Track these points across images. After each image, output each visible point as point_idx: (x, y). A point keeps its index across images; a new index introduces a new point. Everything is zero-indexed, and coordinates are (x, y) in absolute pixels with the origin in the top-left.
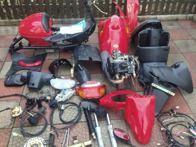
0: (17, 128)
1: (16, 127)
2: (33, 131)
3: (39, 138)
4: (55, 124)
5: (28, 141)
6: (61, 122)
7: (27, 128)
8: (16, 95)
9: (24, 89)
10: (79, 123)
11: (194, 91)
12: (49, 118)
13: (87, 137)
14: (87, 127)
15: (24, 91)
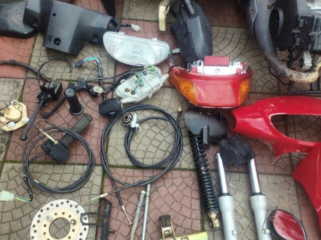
0: (16, 165)
1: (12, 162)
2: (57, 177)
3: (71, 202)
4: (113, 166)
5: (44, 208)
6: (128, 163)
7: (41, 167)
8: (13, 64)
9: (33, 46)
10: (174, 172)
12: (99, 146)
13: (193, 217)
14: (196, 187)
15: (34, 54)
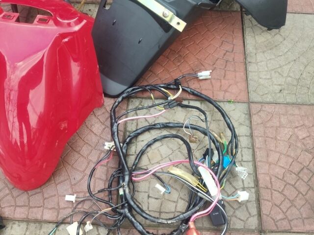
11: (287, 22)
